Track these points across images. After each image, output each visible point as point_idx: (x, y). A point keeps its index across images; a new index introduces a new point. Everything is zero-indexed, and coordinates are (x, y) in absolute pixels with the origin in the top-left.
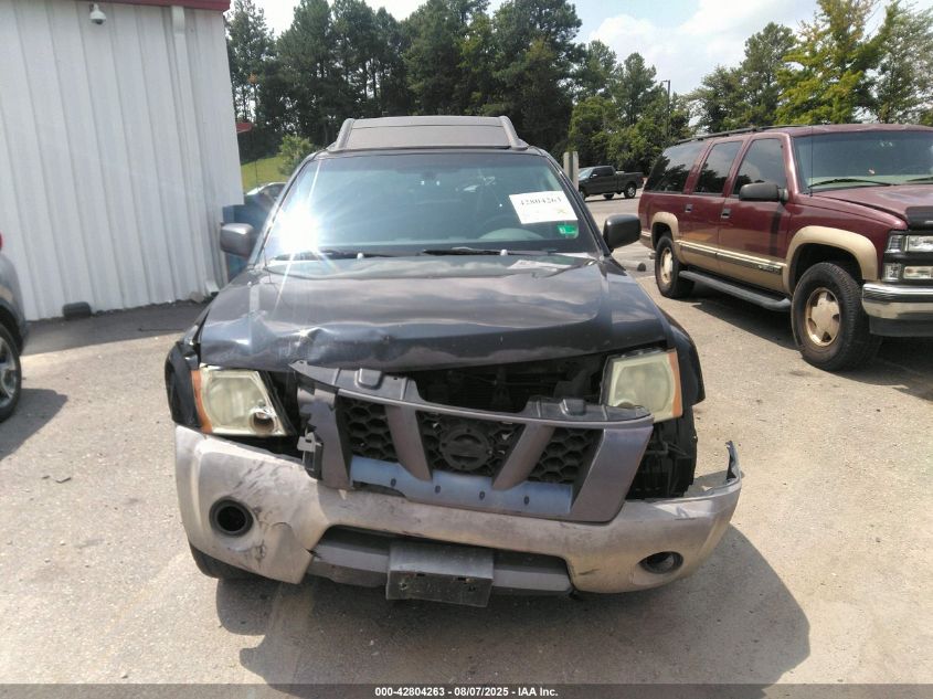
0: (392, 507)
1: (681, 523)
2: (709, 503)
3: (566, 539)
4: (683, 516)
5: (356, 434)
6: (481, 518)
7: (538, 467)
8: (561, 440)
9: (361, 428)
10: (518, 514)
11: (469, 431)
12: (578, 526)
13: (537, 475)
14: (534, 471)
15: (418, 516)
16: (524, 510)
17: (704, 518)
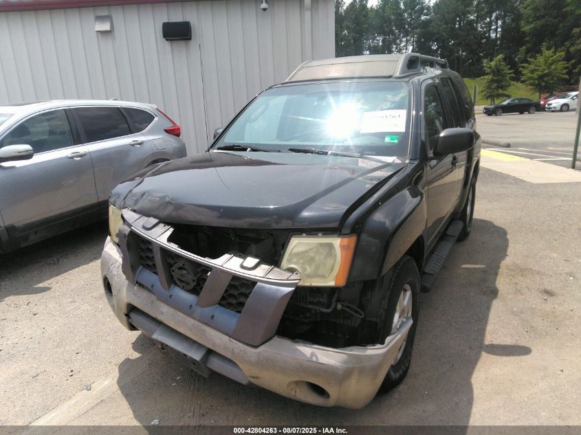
0: (152, 301)
1: (310, 364)
2: (344, 357)
3: (233, 350)
4: (314, 359)
5: (142, 254)
6: (190, 321)
7: (223, 298)
8: (237, 283)
9: (143, 250)
10: (206, 324)
11: (184, 265)
12: (238, 343)
13: (224, 303)
14: (221, 300)
15: (162, 309)
16: (210, 322)
17: (332, 366)
